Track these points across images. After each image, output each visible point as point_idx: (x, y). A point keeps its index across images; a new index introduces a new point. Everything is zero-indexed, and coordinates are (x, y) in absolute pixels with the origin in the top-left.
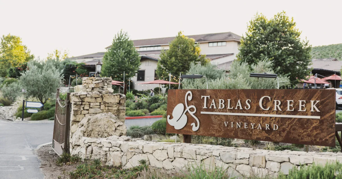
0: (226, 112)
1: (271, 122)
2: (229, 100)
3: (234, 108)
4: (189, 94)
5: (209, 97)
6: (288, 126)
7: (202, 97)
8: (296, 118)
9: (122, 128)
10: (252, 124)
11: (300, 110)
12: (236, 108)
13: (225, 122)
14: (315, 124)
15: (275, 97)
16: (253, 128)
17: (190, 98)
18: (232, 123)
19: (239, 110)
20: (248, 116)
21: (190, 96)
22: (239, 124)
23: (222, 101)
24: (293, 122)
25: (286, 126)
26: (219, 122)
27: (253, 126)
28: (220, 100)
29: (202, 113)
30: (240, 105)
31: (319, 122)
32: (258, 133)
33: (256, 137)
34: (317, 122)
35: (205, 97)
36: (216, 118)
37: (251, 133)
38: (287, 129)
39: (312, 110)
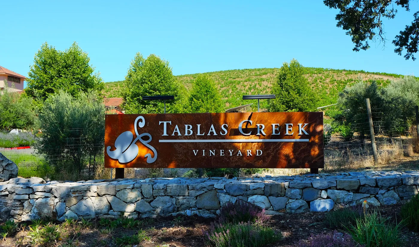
0: (195, 139)
1: (253, 147)
2: (199, 126)
3: (206, 135)
4: (140, 120)
5: (170, 122)
6: (273, 150)
7: (160, 122)
8: (283, 142)
9: (12, 168)
10: (230, 151)
11: (287, 133)
12: (209, 134)
13: (194, 151)
14: (303, 147)
15: (257, 121)
16: (231, 155)
17: (142, 125)
18: (204, 151)
19: (212, 136)
20: (224, 142)
21: (142, 122)
22: (213, 151)
23: (189, 127)
24: (279, 146)
25: (271, 151)
26: (185, 151)
27: (231, 153)
28: (186, 126)
29: (160, 141)
30: (214, 131)
31: (307, 145)
32: (236, 160)
33: (234, 165)
34: (305, 145)
35: (165, 123)
36: (181, 147)
37: (228, 161)
38: (271, 154)
39: (301, 133)
